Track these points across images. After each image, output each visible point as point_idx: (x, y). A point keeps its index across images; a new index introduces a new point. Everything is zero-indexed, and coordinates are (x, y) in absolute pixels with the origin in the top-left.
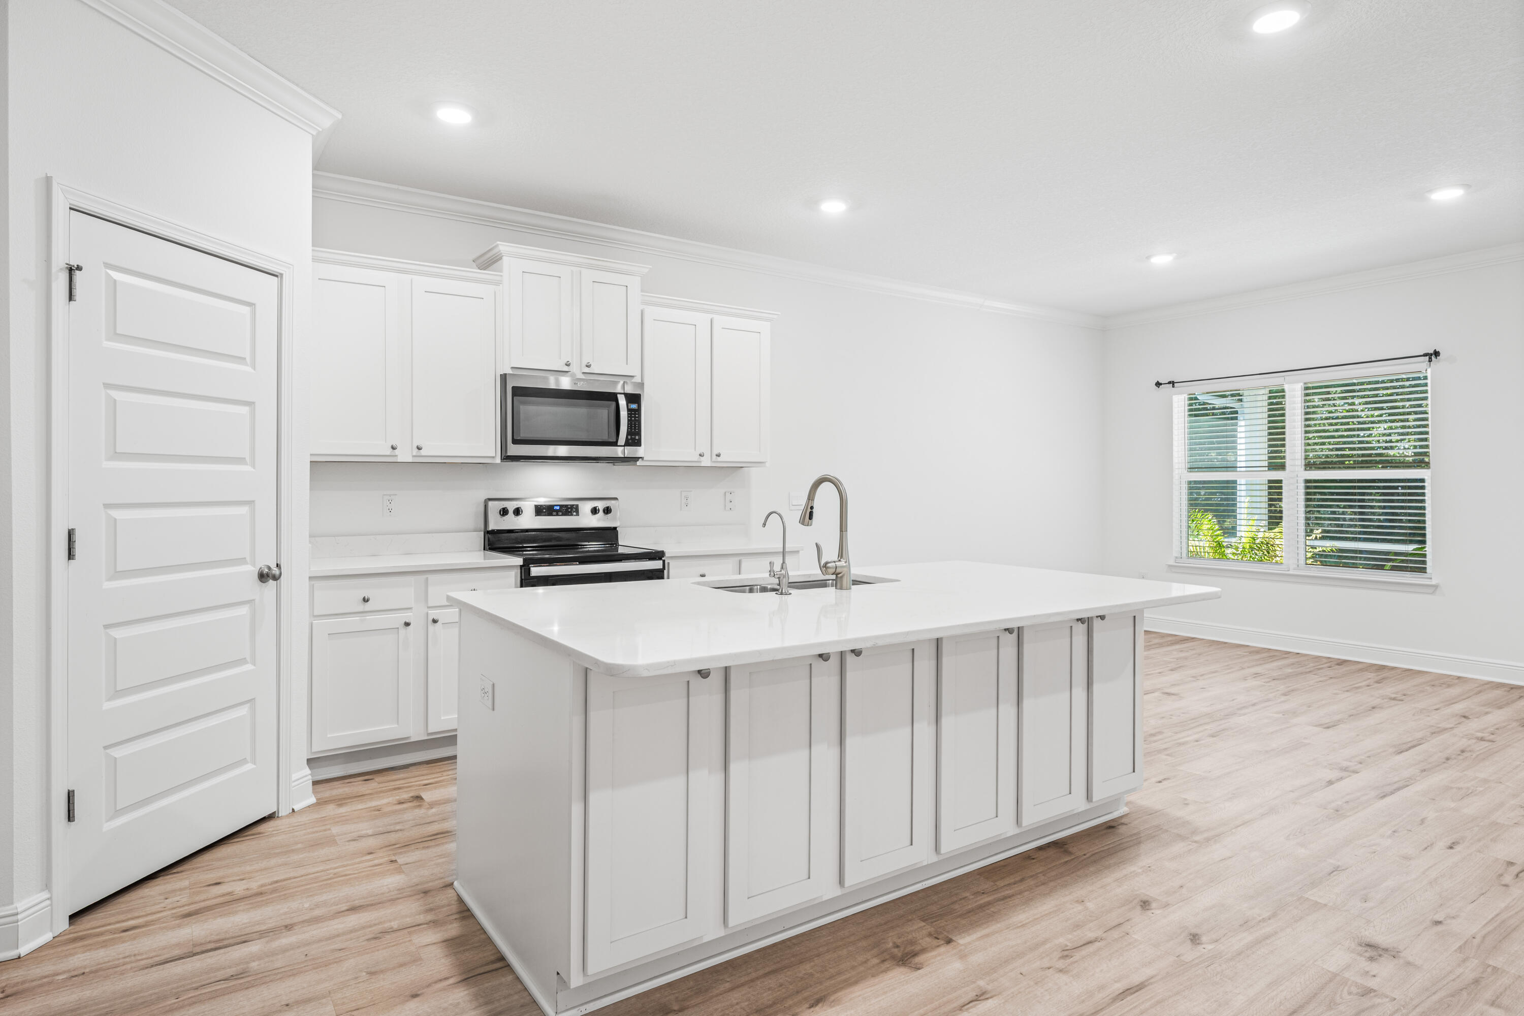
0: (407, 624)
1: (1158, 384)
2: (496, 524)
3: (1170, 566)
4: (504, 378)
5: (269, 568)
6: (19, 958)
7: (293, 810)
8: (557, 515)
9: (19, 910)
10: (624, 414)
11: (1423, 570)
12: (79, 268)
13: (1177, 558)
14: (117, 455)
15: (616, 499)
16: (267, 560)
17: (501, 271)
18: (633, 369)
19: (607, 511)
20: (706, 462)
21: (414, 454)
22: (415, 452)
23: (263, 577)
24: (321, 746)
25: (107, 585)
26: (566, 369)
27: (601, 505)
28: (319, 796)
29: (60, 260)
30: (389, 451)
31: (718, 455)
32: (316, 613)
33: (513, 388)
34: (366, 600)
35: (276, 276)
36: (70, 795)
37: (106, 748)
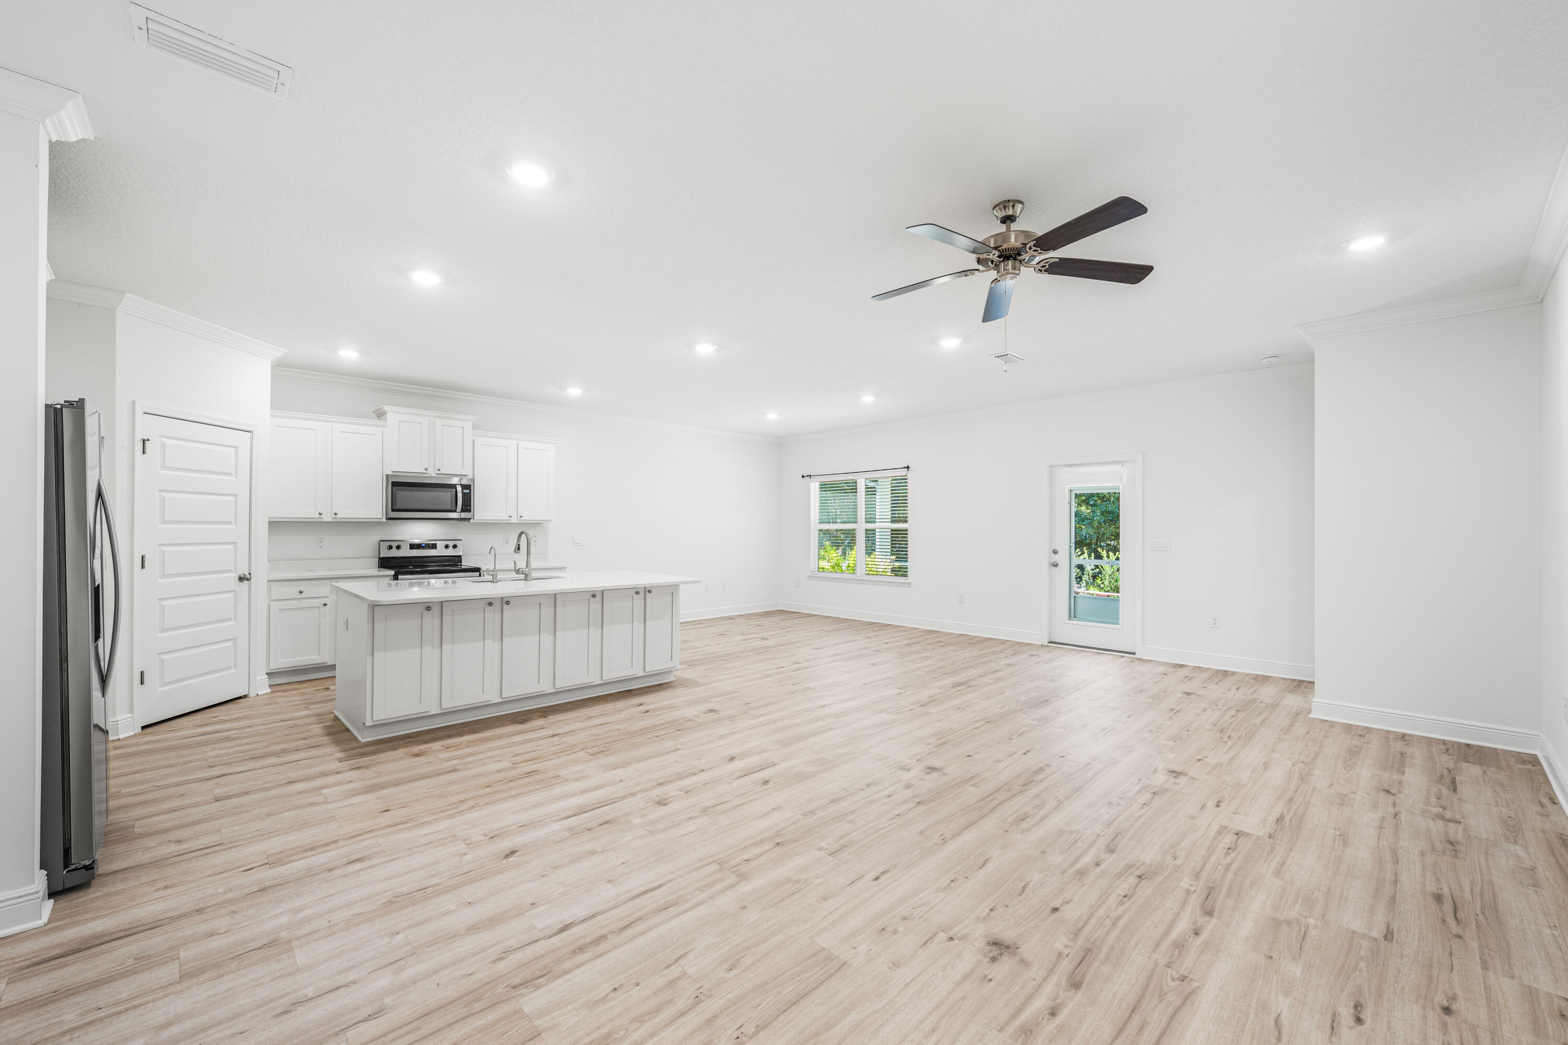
0: (325, 605)
1: (803, 476)
2: (385, 554)
3: (809, 576)
4: (387, 476)
5: (245, 575)
6: (119, 739)
7: (258, 694)
8: (423, 549)
9: (119, 720)
10: (460, 495)
11: (906, 576)
12: (148, 440)
13: (812, 571)
14: (165, 522)
15: (461, 540)
16: (244, 571)
17: (386, 420)
18: (468, 471)
19: (455, 547)
20: (514, 520)
21: (333, 517)
22: (333, 516)
23: (241, 579)
24: (275, 666)
25: (160, 581)
26: (425, 471)
27: (451, 544)
28: (273, 690)
29: (139, 436)
30: (318, 516)
31: (521, 517)
32: (272, 599)
33: (392, 482)
34: (301, 592)
35: (249, 432)
36: (142, 673)
37: (159, 654)
